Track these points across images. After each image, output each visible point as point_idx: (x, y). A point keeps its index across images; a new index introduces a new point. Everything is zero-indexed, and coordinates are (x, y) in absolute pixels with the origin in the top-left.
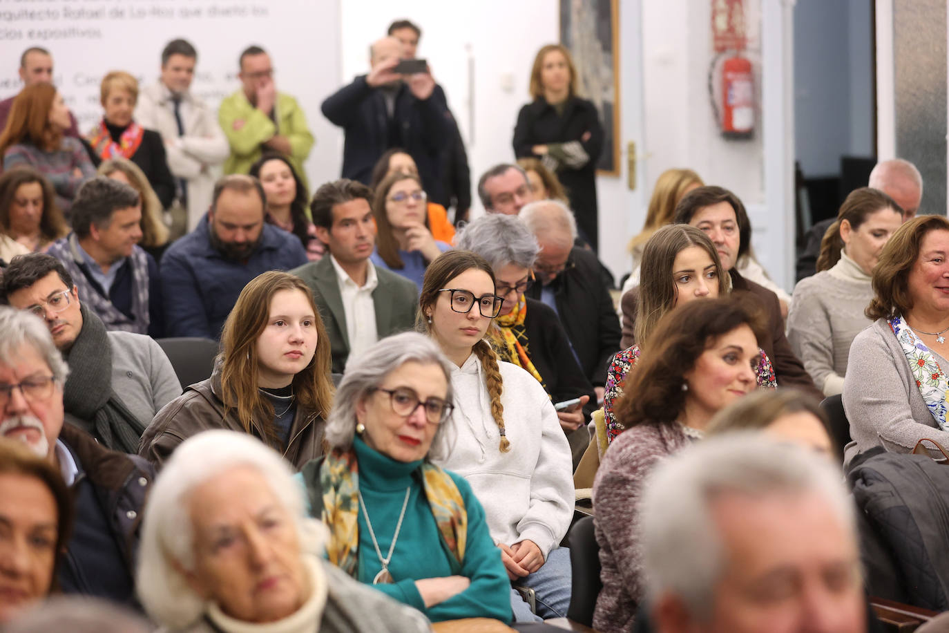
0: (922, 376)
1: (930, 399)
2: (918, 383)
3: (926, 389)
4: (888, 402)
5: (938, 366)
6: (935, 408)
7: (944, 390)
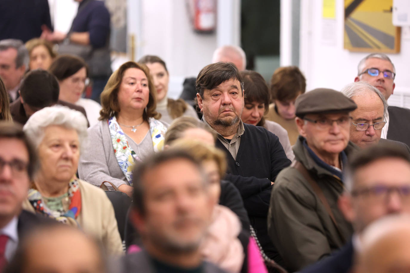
0: (118, 148)
1: (120, 160)
2: (115, 151)
3: (119, 154)
4: (92, 163)
5: (127, 143)
6: (122, 164)
7: (129, 155)
